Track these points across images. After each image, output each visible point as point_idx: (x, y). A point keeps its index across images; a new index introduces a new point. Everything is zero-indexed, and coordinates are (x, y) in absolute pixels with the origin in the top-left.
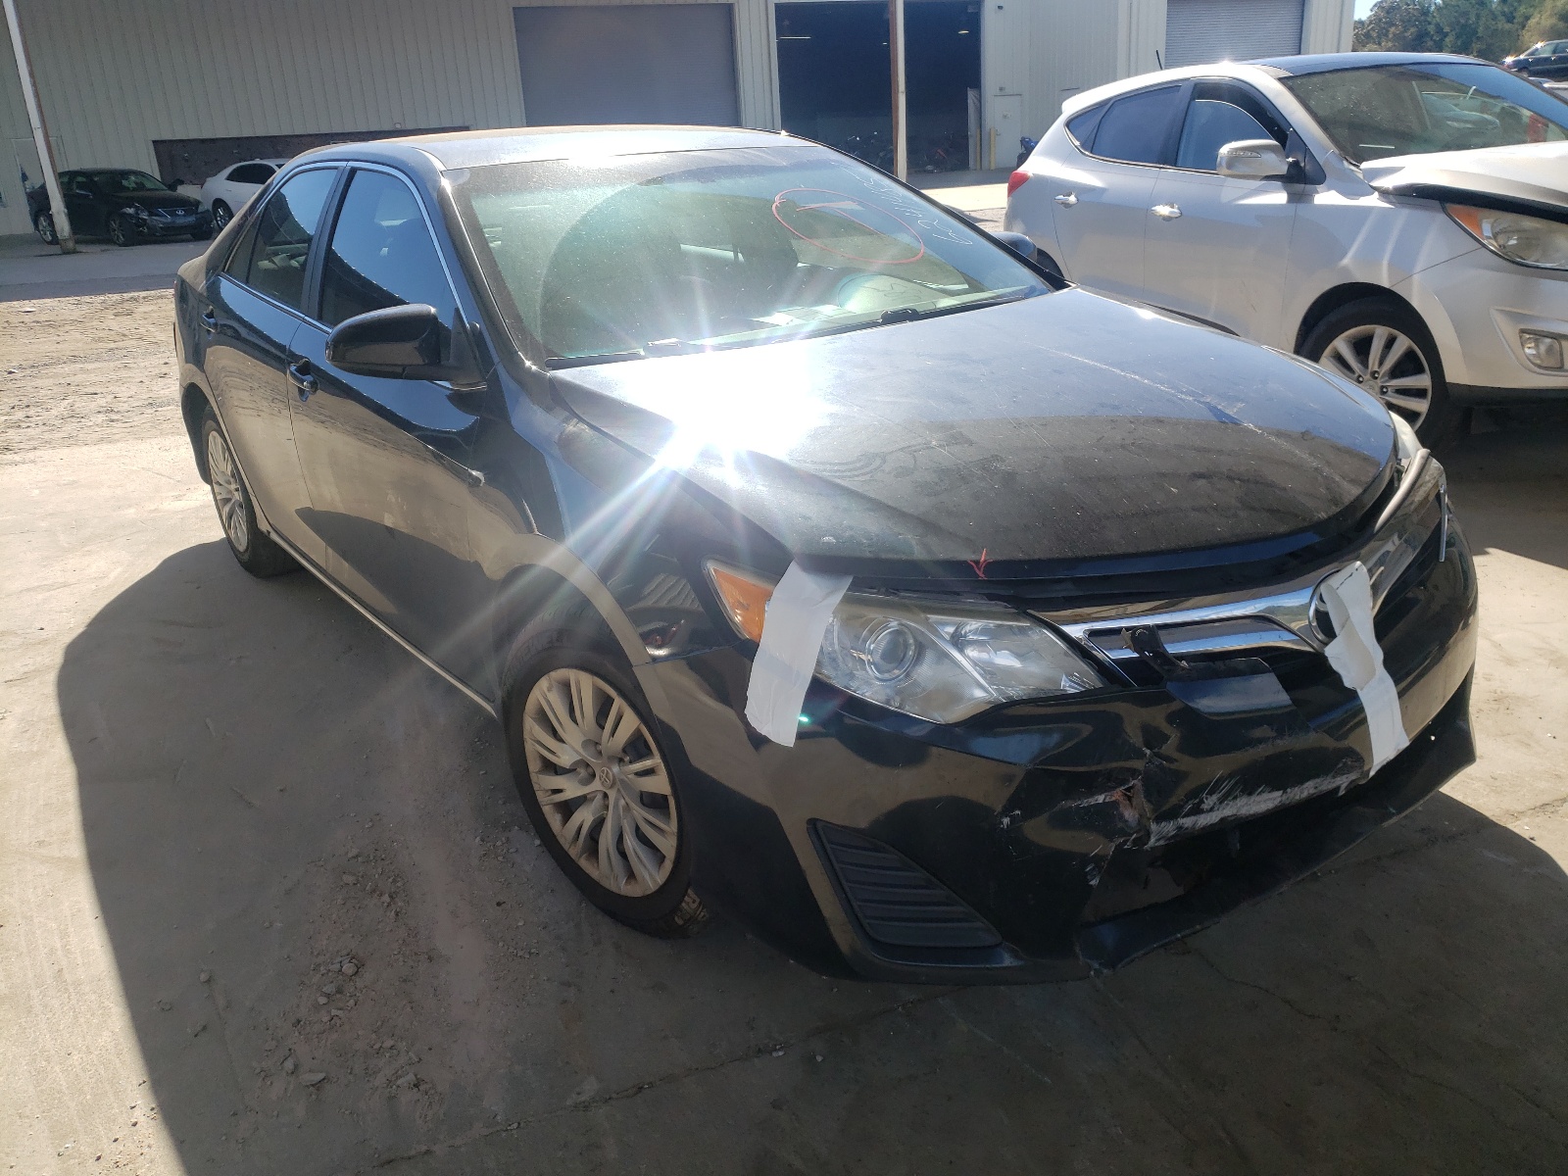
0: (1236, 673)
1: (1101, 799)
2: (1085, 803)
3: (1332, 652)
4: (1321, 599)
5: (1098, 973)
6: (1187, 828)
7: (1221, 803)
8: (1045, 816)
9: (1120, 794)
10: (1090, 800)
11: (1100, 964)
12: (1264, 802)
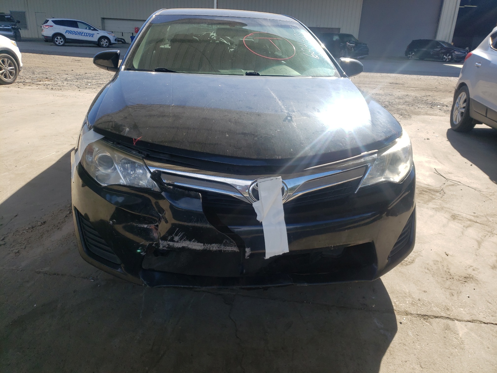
0: (189, 196)
1: (146, 226)
2: (140, 225)
3: (255, 205)
4: (257, 185)
5: (146, 285)
6: (171, 246)
7: (180, 240)
8: (124, 225)
9: (154, 227)
10: (141, 225)
11: (147, 283)
12: (197, 246)
